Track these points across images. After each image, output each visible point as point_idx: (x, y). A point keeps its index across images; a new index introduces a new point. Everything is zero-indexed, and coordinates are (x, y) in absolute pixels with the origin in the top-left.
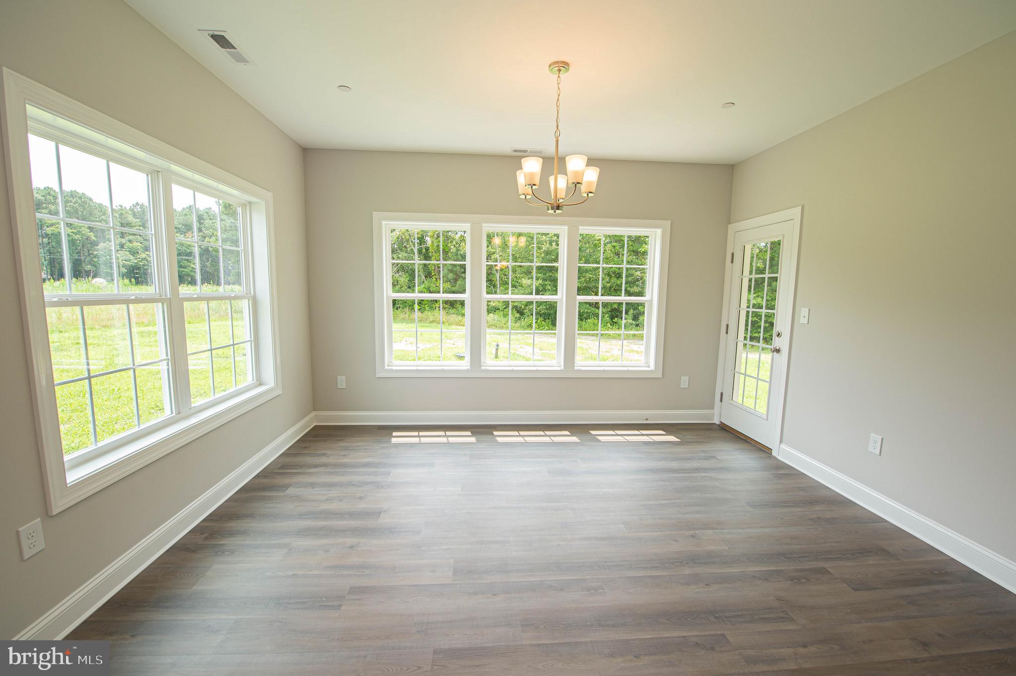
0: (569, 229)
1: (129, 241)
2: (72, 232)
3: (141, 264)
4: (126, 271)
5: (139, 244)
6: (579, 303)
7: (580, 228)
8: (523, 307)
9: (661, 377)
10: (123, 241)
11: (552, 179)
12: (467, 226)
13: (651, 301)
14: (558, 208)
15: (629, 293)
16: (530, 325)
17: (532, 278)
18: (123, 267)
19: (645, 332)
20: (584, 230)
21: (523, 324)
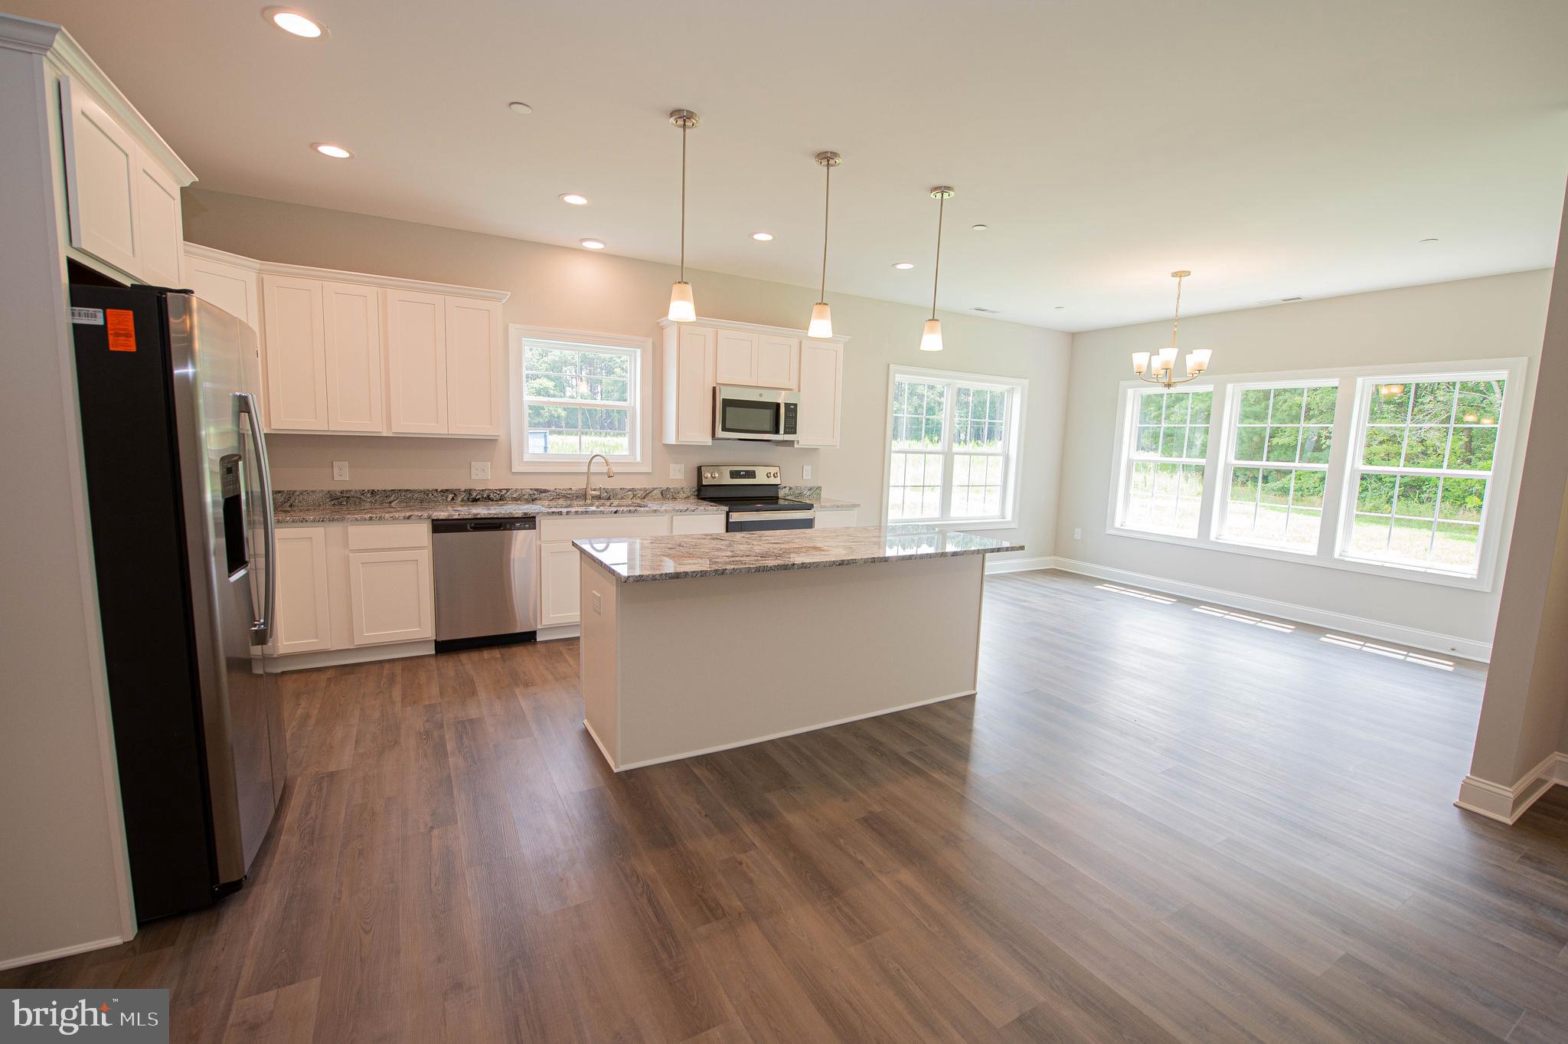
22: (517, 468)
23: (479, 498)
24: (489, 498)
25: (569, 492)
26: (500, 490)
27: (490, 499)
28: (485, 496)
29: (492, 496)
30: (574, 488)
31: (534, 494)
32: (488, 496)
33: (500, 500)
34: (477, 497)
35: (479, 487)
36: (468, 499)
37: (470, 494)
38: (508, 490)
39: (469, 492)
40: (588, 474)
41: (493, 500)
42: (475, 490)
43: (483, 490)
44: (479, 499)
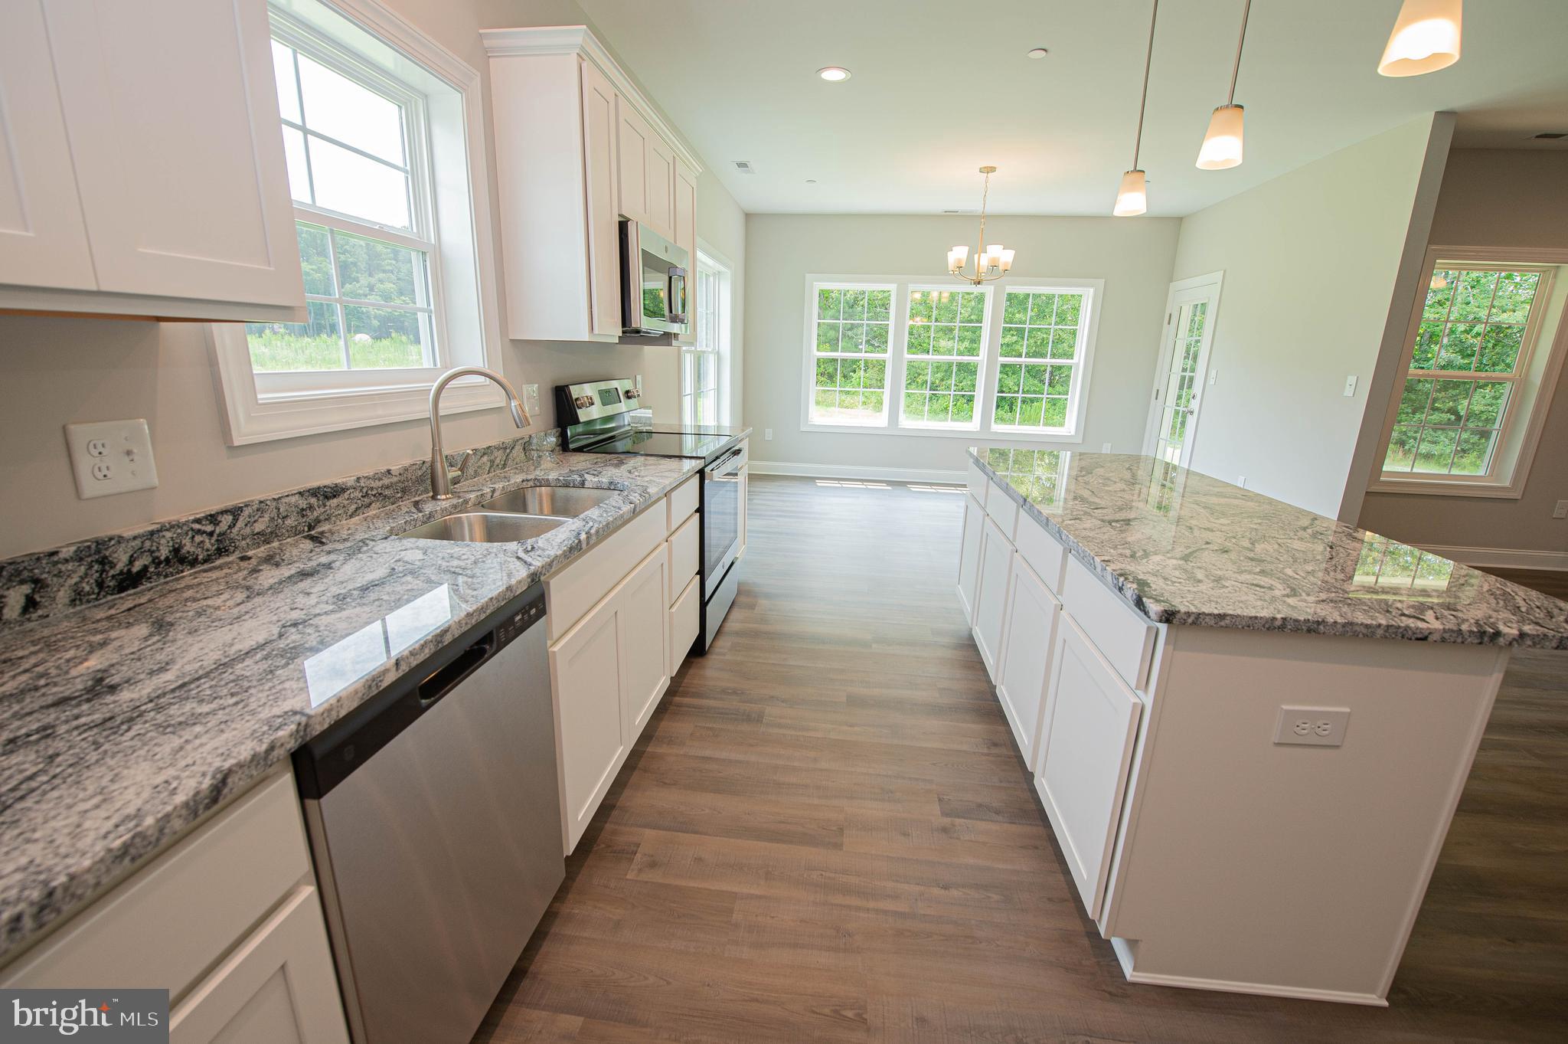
0: (995, 289)
1: (380, 281)
2: (312, 269)
3: (396, 314)
4: (379, 324)
5: (392, 285)
6: (1002, 365)
7: (1007, 287)
8: (937, 382)
9: (1081, 442)
10: (372, 280)
11: (976, 256)
12: (892, 287)
13: (1078, 364)
14: (979, 283)
15: (1053, 356)
16: (946, 409)
17: (954, 338)
18: (375, 318)
19: (1069, 397)
20: (1010, 289)
21: (935, 407)
22: (244, 431)
23: (145, 568)
24: (179, 558)
25: (386, 481)
26: (213, 519)
27: (182, 560)
28: (164, 553)
29: (188, 547)
30: (395, 468)
31: (311, 507)
32: (176, 551)
33: (221, 552)
34: (137, 567)
35: (133, 527)
36: (100, 584)
37: (104, 561)
38: (235, 512)
39: (97, 553)
40: (436, 421)
41: (194, 562)
42: (120, 539)
43: (152, 533)
44: (143, 573)
